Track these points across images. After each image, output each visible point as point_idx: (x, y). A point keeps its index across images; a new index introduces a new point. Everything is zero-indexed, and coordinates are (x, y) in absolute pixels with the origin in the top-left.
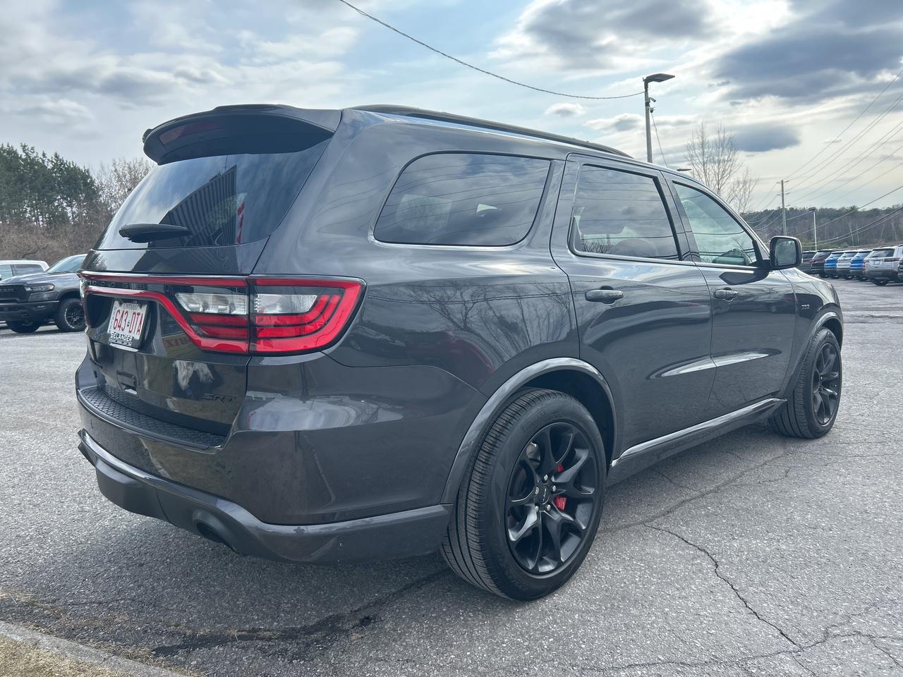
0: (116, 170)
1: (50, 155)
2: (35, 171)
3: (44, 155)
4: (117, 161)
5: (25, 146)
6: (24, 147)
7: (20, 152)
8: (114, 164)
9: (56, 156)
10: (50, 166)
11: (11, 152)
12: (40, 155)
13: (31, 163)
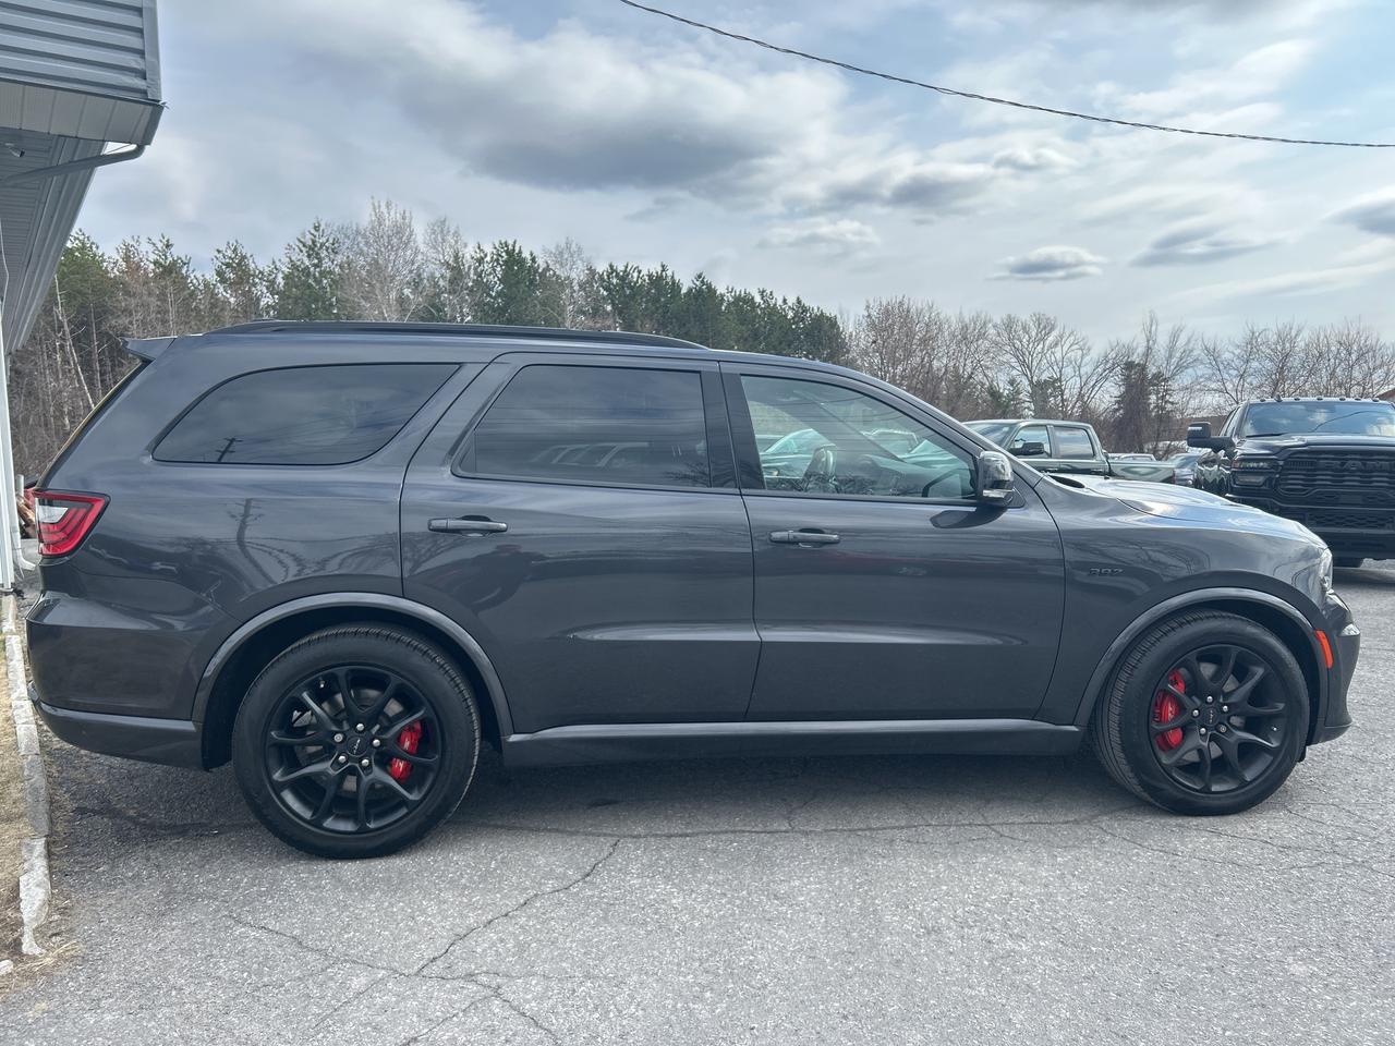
0: (869, 316)
1: (791, 301)
2: (773, 323)
3: (785, 301)
4: (871, 302)
5: (764, 291)
6: (762, 293)
7: (758, 299)
8: (868, 307)
9: (799, 301)
10: (790, 314)
11: (749, 300)
12: (780, 302)
13: (772, 312)
